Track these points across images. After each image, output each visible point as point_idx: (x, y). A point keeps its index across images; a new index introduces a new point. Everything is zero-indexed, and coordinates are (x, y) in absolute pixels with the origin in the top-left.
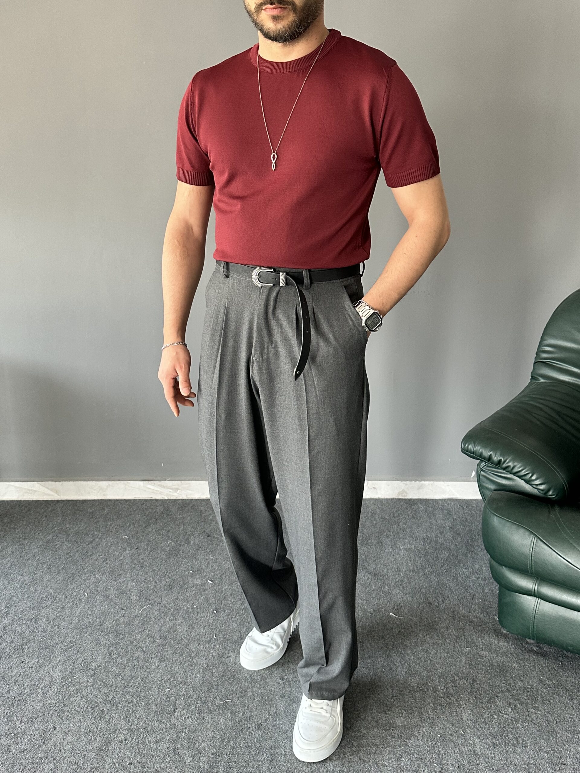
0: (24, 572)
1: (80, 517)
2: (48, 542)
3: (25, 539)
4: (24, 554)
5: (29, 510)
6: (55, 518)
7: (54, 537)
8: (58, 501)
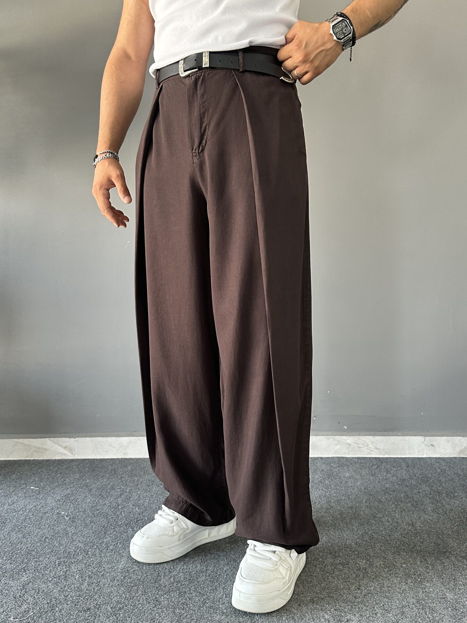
0: (42, 525)
1: (101, 473)
2: (67, 496)
3: (39, 493)
4: (39, 507)
5: (40, 468)
6: (72, 475)
7: (73, 492)
8: (72, 460)
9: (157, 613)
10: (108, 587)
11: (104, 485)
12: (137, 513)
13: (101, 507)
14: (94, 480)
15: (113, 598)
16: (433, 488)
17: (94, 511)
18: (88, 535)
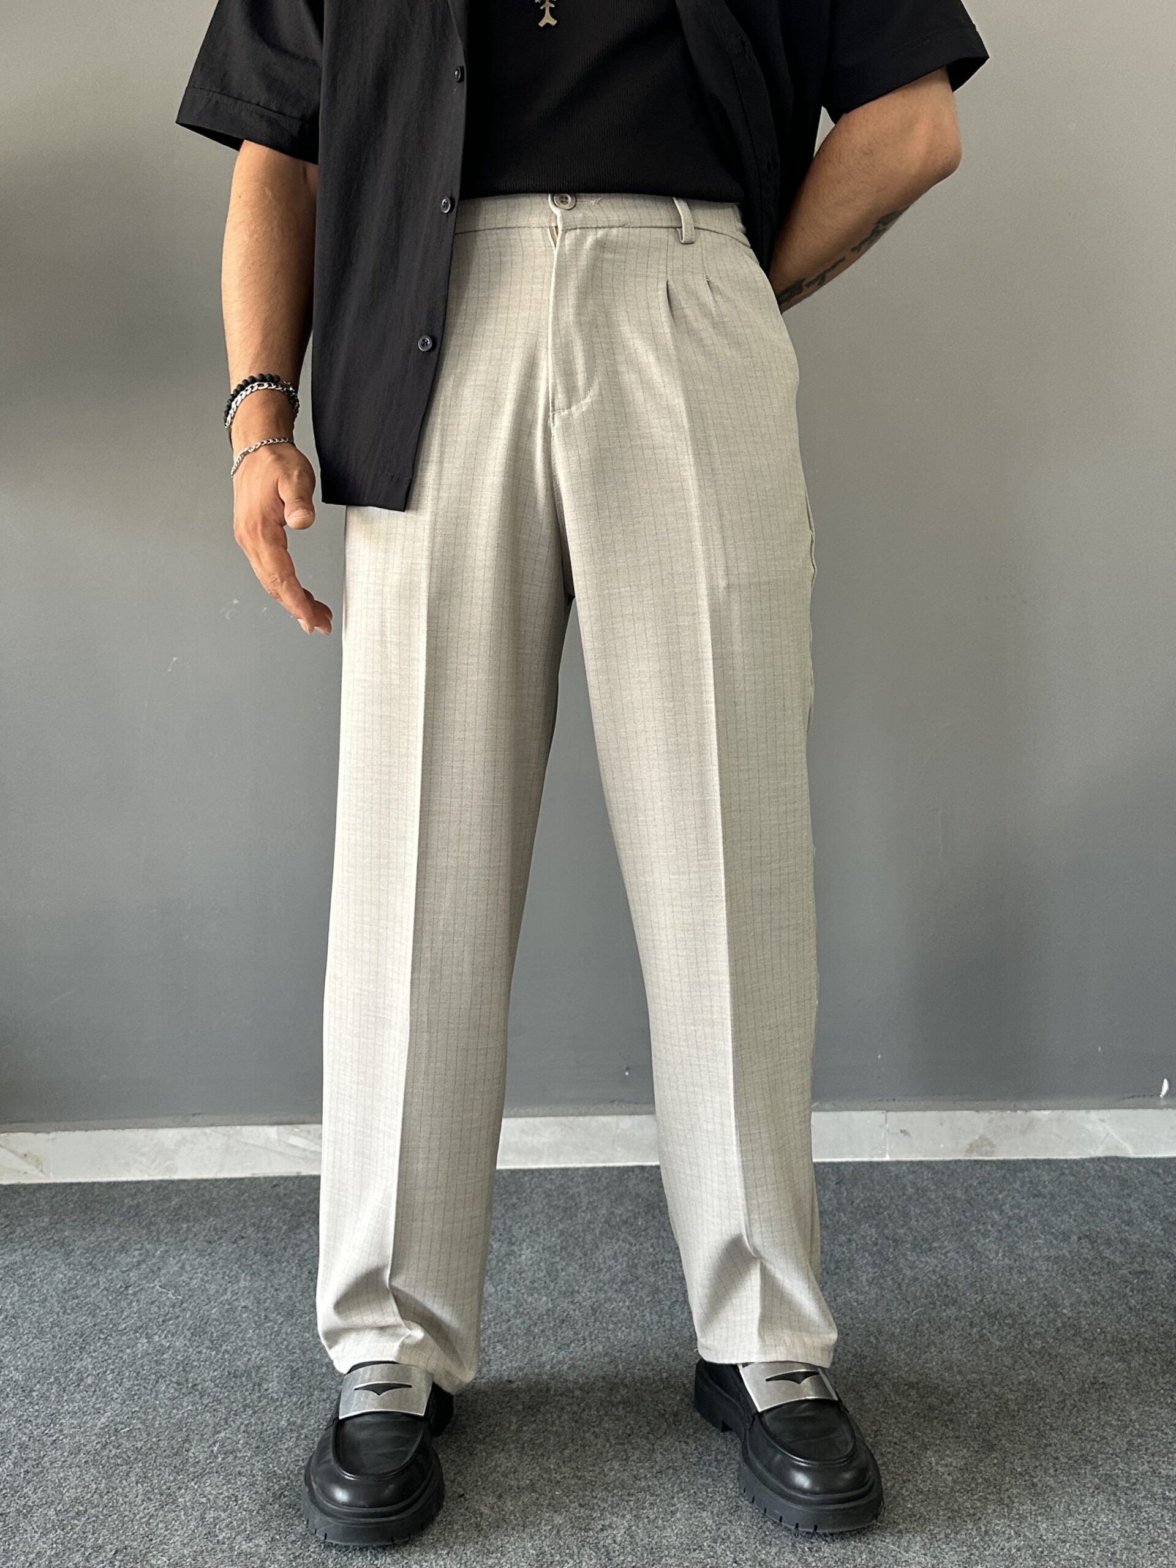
9: (161, 1521)
10: (62, 1467)
11: (106, 1242)
12: (168, 1303)
13: (85, 1291)
14: (84, 1229)
15: (68, 1491)
16: (886, 1231)
17: (67, 1301)
18: (41, 1354)
